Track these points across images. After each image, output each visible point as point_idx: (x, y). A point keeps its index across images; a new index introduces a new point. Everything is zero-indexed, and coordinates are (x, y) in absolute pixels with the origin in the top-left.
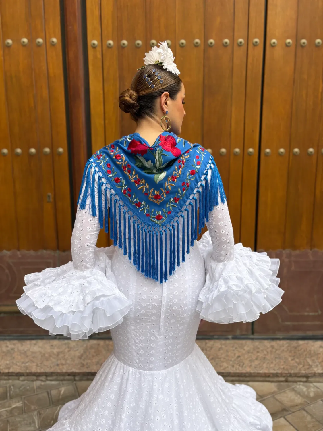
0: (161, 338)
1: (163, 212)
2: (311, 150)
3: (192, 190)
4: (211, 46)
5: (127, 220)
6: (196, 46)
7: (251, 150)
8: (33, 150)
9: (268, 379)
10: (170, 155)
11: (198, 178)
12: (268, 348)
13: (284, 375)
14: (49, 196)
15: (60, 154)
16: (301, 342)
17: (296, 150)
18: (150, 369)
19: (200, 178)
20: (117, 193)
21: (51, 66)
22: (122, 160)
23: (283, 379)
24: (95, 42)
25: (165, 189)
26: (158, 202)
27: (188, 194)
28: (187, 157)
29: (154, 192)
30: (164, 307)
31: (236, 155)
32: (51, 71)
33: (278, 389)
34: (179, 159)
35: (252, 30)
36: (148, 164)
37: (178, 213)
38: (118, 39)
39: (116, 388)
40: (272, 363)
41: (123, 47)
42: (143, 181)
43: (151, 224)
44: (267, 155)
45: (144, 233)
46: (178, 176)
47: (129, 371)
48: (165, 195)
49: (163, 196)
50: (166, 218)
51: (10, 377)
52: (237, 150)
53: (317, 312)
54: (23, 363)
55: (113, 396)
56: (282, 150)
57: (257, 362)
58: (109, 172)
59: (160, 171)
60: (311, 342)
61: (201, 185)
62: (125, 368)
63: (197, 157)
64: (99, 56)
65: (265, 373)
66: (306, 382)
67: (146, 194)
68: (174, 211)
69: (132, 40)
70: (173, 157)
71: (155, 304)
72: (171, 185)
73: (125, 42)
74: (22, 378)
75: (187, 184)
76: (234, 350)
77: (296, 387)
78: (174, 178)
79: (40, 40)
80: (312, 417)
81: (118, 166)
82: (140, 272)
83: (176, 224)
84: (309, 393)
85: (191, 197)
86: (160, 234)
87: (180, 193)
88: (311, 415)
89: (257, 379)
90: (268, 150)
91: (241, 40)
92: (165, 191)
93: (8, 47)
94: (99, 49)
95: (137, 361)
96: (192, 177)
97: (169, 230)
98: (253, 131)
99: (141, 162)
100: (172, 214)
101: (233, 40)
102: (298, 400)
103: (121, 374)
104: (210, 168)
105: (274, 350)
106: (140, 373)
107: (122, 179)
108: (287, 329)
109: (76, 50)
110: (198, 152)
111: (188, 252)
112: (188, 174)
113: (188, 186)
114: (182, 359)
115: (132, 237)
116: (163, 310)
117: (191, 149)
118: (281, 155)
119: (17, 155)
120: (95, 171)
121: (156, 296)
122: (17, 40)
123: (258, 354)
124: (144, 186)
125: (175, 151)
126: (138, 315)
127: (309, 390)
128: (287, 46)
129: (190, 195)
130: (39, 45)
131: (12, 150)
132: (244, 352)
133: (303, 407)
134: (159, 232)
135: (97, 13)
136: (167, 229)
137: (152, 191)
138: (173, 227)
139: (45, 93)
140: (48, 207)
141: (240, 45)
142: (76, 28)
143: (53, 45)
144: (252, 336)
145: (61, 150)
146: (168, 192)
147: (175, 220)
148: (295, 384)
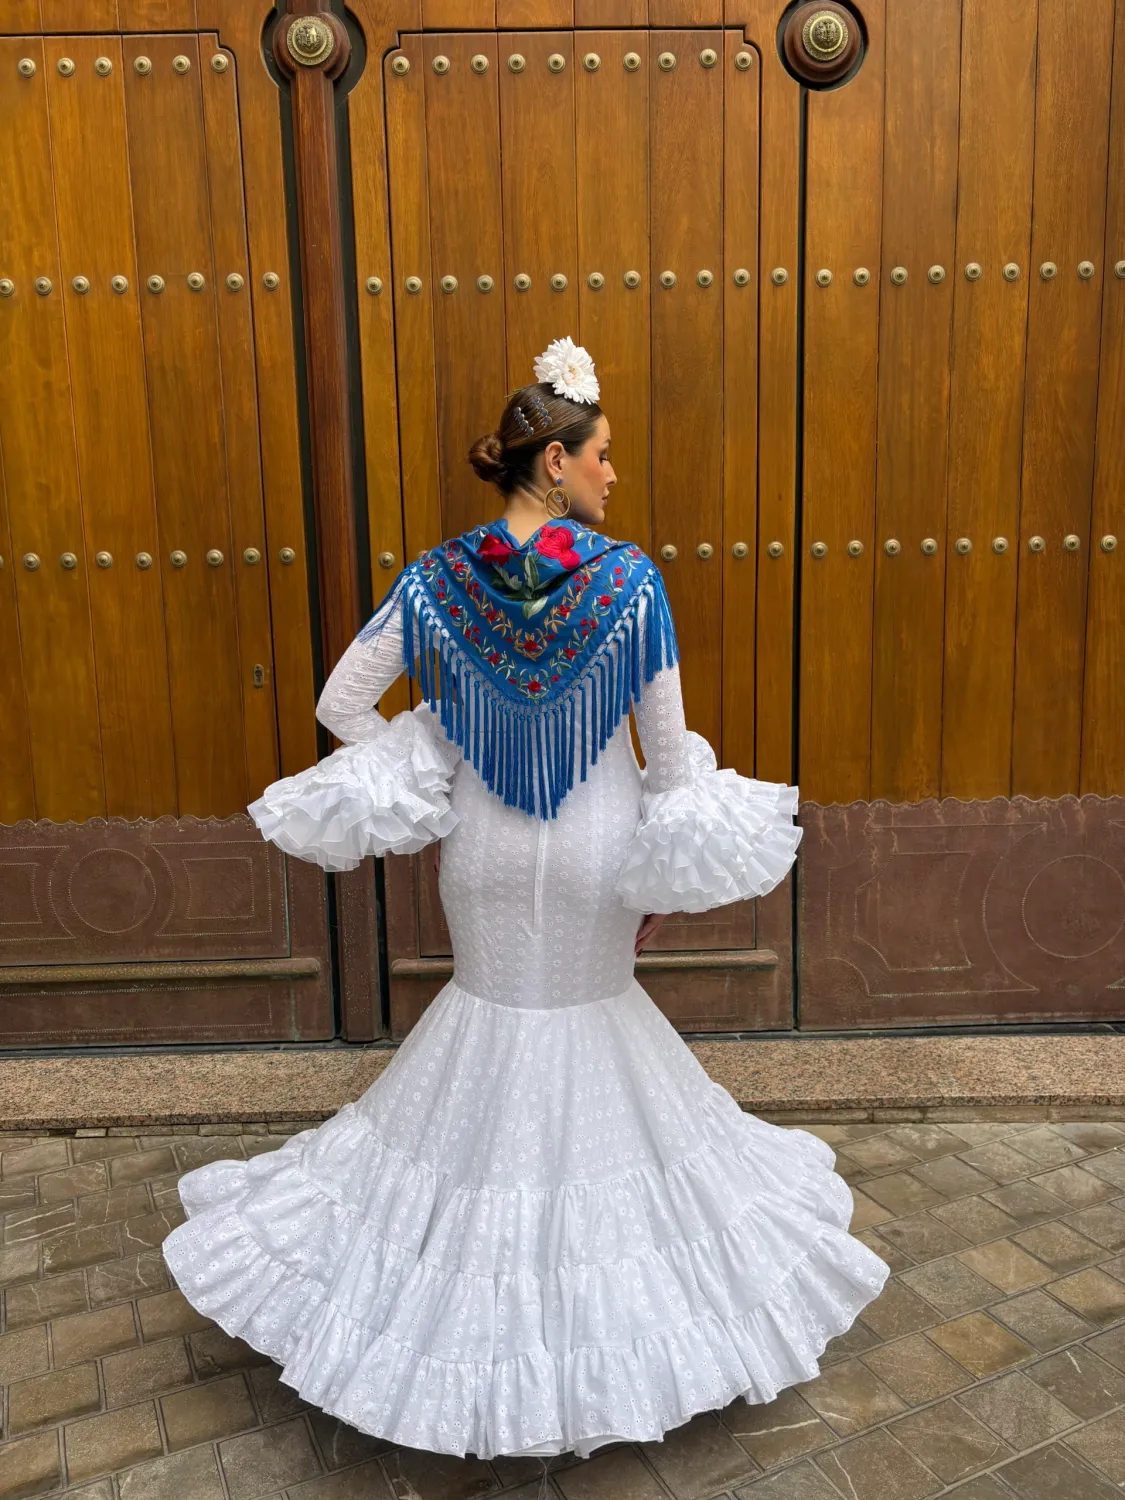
0: (537, 939)
1: (542, 675)
2: (929, 542)
3: (604, 636)
4: (667, 286)
5: (472, 690)
6: (631, 286)
7: (776, 545)
8: (216, 554)
9: (824, 1116)
10: (555, 565)
11: (615, 612)
12: (833, 1054)
13: (867, 1105)
14: (259, 673)
15: (286, 563)
16: (919, 1041)
17: (893, 542)
18: (515, 1004)
19: (620, 612)
20: (453, 635)
21: (263, 342)
22: (465, 573)
23: (863, 1115)
24: (377, 281)
25: (544, 631)
26: (532, 655)
27: (593, 643)
28: (595, 570)
29: (523, 635)
30: (540, 871)
31: (738, 558)
32: (264, 354)
33: (851, 1136)
34: (576, 574)
35: (769, 251)
36: (513, 582)
37: (572, 680)
38: (434, 273)
39: (447, 1036)
40: (838, 1081)
41: (447, 291)
42: (502, 615)
43: (518, 698)
44: (817, 556)
45: (505, 717)
46: (572, 607)
47: (474, 1003)
48: (545, 643)
49: (541, 644)
50: (548, 688)
51: (175, 1128)
52: (742, 546)
53: (962, 962)
54: (204, 1096)
55: (439, 1052)
56: (856, 544)
57: (799, 1082)
58: (442, 596)
59: (537, 595)
60: (944, 1040)
61: (623, 628)
62: (467, 999)
63: (618, 571)
64: (387, 315)
65: (817, 1102)
66: (921, 1121)
67: (509, 640)
68: (565, 676)
69: (469, 274)
70: (562, 569)
71: (523, 863)
72: (557, 624)
73: (451, 279)
74: (204, 1130)
75: (593, 623)
76: (744, 1061)
77: (895, 1132)
78: (563, 611)
79: (237, 277)
80: (924, 1184)
81: (458, 586)
82: (493, 794)
83: (568, 704)
84: (924, 1142)
85: (600, 650)
86: (537, 721)
87: (576, 641)
88: (920, 1181)
89: (798, 1116)
90: (820, 545)
91: (742, 272)
92: (544, 634)
93: (155, 293)
94: (385, 297)
95: (490, 984)
96: (602, 610)
97: (554, 713)
98: (780, 498)
99: (502, 579)
100: (562, 682)
101: (721, 271)
102: (894, 1154)
103: (459, 1010)
104: (645, 593)
105: (848, 1057)
106: (494, 1010)
107: (462, 609)
108: (886, 1010)
109: (327, 300)
110: (622, 558)
111: (594, 762)
112: (595, 603)
113: (594, 628)
114: (589, 998)
115: (482, 728)
116: (541, 876)
117: (605, 552)
118: (853, 555)
119: (177, 566)
120: (418, 591)
121: (526, 848)
122: (176, 277)
123: (807, 1066)
124: (503, 625)
125: (568, 556)
126: (491, 883)
127: (927, 1137)
128: (858, 283)
129: (598, 645)
130: (233, 290)
131: (163, 555)
132: (769, 1063)
133: (904, 1168)
134: (533, 717)
135: (380, 209)
136: (550, 712)
137: (519, 633)
138: (562, 710)
139: (249, 406)
140: (257, 701)
141: (740, 284)
142: (326, 247)
143: (269, 287)
144: (795, 1033)
145: (289, 552)
146: (552, 638)
147: (566, 695)
148: (892, 1126)
